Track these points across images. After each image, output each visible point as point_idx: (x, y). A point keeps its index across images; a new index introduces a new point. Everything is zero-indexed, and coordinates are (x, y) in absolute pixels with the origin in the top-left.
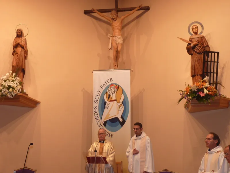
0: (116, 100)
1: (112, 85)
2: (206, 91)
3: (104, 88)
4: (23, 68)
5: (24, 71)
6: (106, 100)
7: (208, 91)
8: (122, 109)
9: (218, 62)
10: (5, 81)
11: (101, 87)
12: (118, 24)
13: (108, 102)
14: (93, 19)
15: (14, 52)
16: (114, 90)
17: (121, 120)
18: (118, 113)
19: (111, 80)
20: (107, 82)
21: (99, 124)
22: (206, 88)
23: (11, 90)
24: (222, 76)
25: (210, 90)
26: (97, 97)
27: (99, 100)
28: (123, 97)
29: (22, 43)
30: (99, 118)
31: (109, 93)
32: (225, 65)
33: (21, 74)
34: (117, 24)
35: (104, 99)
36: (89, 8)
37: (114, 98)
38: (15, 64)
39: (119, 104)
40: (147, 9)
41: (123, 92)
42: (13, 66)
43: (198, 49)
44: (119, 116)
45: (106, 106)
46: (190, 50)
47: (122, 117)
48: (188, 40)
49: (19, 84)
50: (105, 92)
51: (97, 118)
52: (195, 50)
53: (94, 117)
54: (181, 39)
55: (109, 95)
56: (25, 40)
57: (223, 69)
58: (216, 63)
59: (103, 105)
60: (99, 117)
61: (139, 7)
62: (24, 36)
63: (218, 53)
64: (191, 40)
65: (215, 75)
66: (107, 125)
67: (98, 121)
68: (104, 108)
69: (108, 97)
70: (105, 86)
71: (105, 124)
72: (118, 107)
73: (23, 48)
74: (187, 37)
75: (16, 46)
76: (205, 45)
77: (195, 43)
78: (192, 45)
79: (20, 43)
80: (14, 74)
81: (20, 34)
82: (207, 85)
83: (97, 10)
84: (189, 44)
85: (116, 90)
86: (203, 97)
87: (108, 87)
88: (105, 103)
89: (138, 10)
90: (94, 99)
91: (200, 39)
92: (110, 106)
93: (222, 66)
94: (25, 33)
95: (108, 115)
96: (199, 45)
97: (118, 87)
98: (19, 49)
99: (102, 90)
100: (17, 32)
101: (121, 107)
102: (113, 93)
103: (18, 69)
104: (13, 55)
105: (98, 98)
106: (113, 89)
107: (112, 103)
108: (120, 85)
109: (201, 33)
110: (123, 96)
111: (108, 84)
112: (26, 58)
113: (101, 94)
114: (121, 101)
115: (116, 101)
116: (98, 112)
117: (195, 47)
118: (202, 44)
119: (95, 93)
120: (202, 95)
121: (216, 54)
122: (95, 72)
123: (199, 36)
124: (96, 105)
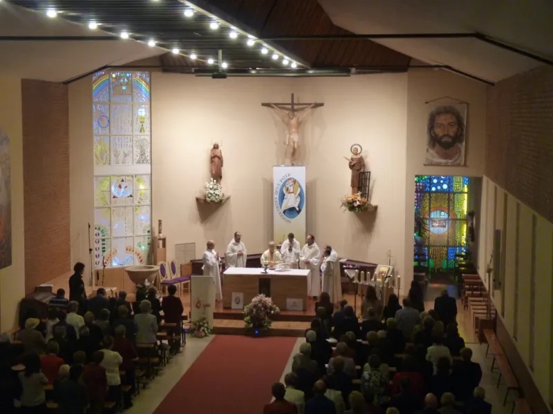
0: (293, 192)
1: (290, 179)
2: (358, 203)
3: (283, 182)
5: (221, 177)
6: (285, 192)
7: (360, 202)
8: (299, 200)
9: (369, 178)
10: (211, 189)
11: (281, 181)
13: (286, 194)
15: (212, 161)
17: (297, 209)
18: (295, 203)
19: (289, 175)
20: (285, 177)
21: (279, 212)
22: (358, 200)
26: (277, 190)
27: (278, 192)
29: (219, 155)
30: (280, 207)
31: (287, 186)
34: (293, 123)
35: (283, 192)
36: (266, 100)
37: (291, 191)
38: (214, 172)
39: (296, 196)
40: (322, 105)
43: (357, 167)
44: (296, 205)
46: (352, 167)
47: (299, 207)
48: (350, 159)
50: (284, 185)
51: (277, 207)
52: (355, 167)
53: (275, 206)
57: (374, 181)
59: (282, 197)
61: (314, 104)
62: (219, 148)
63: (370, 172)
64: (352, 159)
65: (367, 188)
66: (286, 213)
67: (278, 209)
68: (284, 198)
70: (284, 180)
71: (284, 212)
72: (295, 198)
73: (219, 158)
74: (350, 155)
75: (213, 156)
77: (354, 162)
81: (216, 147)
82: (359, 198)
84: (351, 162)
85: (293, 183)
86: (356, 207)
87: (286, 181)
88: (284, 195)
91: (358, 159)
92: (288, 197)
95: (287, 204)
97: (295, 181)
98: (216, 159)
99: (281, 184)
102: (290, 186)
105: (279, 190)
106: (291, 183)
107: (290, 195)
110: (299, 189)
111: (287, 179)
113: (280, 186)
114: (298, 193)
116: (278, 202)
117: (354, 165)
118: (360, 163)
119: (275, 186)
120: (356, 205)
121: (368, 174)
122: (274, 168)
123: (358, 156)
124: (276, 196)
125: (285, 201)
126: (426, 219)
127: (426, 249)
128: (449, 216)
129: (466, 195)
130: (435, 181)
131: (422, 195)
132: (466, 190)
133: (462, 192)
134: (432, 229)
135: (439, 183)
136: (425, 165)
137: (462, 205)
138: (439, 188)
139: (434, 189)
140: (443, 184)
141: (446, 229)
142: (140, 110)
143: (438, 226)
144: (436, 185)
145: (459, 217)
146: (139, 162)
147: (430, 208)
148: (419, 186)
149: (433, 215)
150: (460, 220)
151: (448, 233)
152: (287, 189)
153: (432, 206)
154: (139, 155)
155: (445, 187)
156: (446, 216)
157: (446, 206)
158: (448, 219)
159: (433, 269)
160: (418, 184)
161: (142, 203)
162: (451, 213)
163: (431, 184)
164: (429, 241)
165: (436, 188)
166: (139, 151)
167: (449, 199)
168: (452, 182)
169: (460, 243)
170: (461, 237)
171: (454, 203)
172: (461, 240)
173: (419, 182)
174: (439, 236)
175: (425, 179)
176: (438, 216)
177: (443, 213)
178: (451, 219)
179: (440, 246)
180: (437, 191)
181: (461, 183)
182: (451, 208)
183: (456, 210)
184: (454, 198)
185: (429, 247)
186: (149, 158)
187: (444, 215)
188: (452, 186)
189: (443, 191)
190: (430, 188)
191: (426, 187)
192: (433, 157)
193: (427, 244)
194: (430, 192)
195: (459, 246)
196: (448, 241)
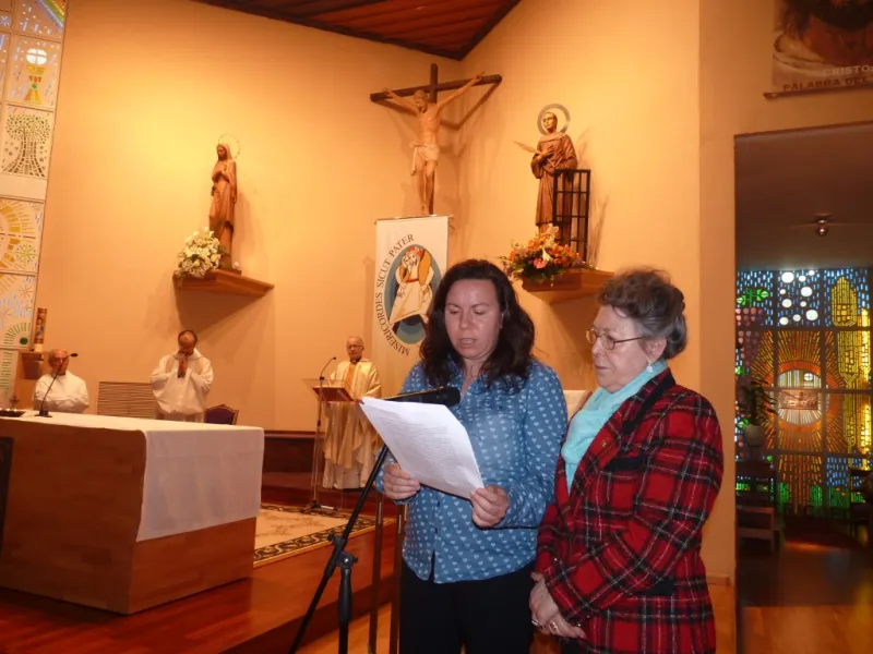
0: (417, 280)
1: (411, 248)
2: (547, 257)
3: (396, 255)
4: (228, 219)
5: (230, 226)
6: (399, 279)
7: (553, 256)
8: (429, 297)
9: (588, 193)
10: (190, 246)
11: (392, 253)
12: (430, 119)
13: (402, 285)
14: (392, 112)
15: (214, 189)
16: (414, 260)
17: (426, 320)
18: (420, 307)
19: (410, 238)
20: (401, 243)
21: (384, 327)
22: (548, 250)
23: (197, 263)
24: (601, 222)
25: (557, 255)
26: (383, 275)
27: (385, 280)
28: (431, 273)
30: (386, 317)
31: (404, 265)
32: (607, 198)
33: (226, 233)
34: (428, 118)
35: (394, 278)
36: (379, 90)
37: (414, 276)
38: (213, 214)
39: (424, 287)
40: (497, 80)
41: (433, 263)
42: (211, 218)
43: (552, 165)
44: (423, 312)
45: (399, 291)
46: (539, 166)
48: (535, 146)
49: (215, 251)
50: (398, 262)
51: (380, 317)
52: (547, 167)
53: (375, 313)
54: (521, 145)
55: (406, 270)
56: (234, 165)
58: (585, 195)
59: (393, 291)
60: (385, 313)
61: (478, 77)
62: (231, 158)
63: (588, 172)
64: (540, 146)
65: (581, 220)
66: (399, 329)
67: (383, 321)
68: (396, 294)
69: (402, 271)
70: (399, 251)
71: (395, 328)
72: (421, 293)
73: (228, 181)
75: (217, 177)
76: (568, 154)
77: (545, 152)
78: (539, 158)
79: (223, 172)
80: (212, 233)
81: (223, 155)
82: (551, 243)
83: (394, 92)
84: (536, 156)
85: (419, 258)
86: (541, 270)
87: (403, 254)
88: (397, 286)
89: (476, 84)
90: (377, 277)
91: (555, 143)
92: (406, 291)
93: (603, 201)
94: (233, 151)
95: (402, 310)
96: (554, 158)
97: (423, 253)
98: (222, 183)
99: (392, 260)
100: (218, 151)
101: (427, 294)
102: (412, 264)
103: (219, 223)
104: (213, 194)
105: (385, 275)
106: (413, 256)
107: (410, 285)
108: (426, 247)
109: (564, 130)
110: (431, 270)
111: (404, 247)
112: (233, 200)
113: (389, 267)
114: (427, 282)
115: (417, 283)
116: (383, 304)
117: (545, 160)
118: (562, 153)
119: (380, 265)
120: (539, 265)
121: (584, 176)
122: (379, 223)
123: (557, 135)
124: (381, 290)
125: (398, 299)
126: (770, 389)
127: (769, 458)
128: (824, 383)
129: (866, 336)
130: (787, 303)
131: (757, 334)
132: (865, 322)
133: (857, 328)
134: (782, 412)
135: (796, 308)
136: (767, 96)
137: (856, 358)
138: (797, 318)
139: (784, 321)
140: (807, 309)
141: (817, 414)
142: (33, 51)
143: (800, 406)
144: (789, 313)
145: (850, 385)
146: (14, 169)
147: (776, 364)
148: (750, 315)
149: (784, 380)
150: (854, 392)
151: (824, 425)
152: (405, 272)
153: (781, 361)
154: (16, 154)
155: (812, 315)
156: (817, 383)
157: (816, 359)
158: (823, 390)
159: (788, 506)
160: (746, 311)
161: (11, 268)
162: (829, 377)
163: (778, 310)
164: (776, 441)
165: (790, 318)
166: (17, 143)
167: (822, 344)
168: (830, 304)
169: (855, 447)
170: (857, 434)
171: (836, 351)
172: (858, 441)
173: (747, 306)
174: (800, 429)
175: (763, 300)
176: (797, 383)
177: (808, 377)
178: (831, 391)
179: (805, 454)
180: (792, 326)
181: (853, 308)
182: (829, 364)
183: (843, 369)
184: (835, 340)
185: (776, 453)
186: (45, 164)
187: (812, 380)
188: (830, 313)
189: (806, 326)
190: (776, 319)
191: (765, 316)
192: (799, 61)
193: (770, 446)
194: (777, 328)
195: (851, 456)
196: (824, 441)
